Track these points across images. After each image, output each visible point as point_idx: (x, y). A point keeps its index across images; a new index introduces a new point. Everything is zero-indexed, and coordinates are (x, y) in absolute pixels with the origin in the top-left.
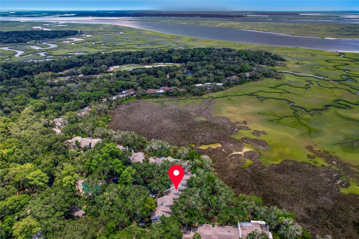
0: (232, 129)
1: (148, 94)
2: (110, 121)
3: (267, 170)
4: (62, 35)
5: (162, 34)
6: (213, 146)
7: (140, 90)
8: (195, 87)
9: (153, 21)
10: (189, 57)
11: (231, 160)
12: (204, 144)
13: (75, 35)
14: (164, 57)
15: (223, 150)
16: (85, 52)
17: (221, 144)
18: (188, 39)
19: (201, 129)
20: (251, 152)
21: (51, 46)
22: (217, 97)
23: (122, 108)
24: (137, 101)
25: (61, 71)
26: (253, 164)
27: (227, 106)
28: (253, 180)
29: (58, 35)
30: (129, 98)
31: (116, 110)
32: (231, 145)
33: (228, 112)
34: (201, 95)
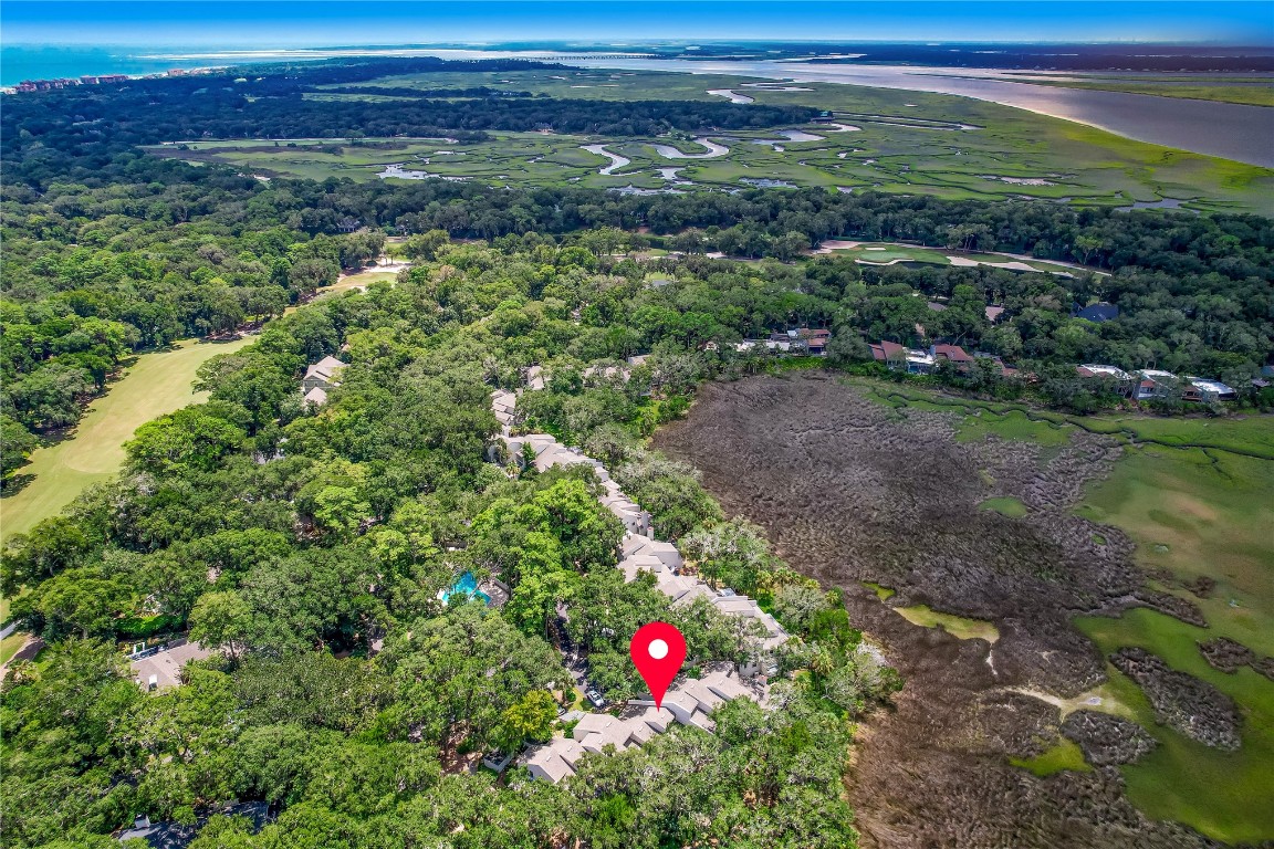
0: (1110, 590)
1: (870, 359)
2: (684, 416)
3: (1126, 836)
4: (766, 118)
5: (1127, 142)
6: (960, 629)
7: (849, 339)
8: (1072, 375)
9: (1127, 90)
10: (1149, 250)
11: (987, 712)
12: (929, 606)
13: (805, 122)
14: (1043, 236)
15: (989, 660)
16: (790, 181)
17: (1005, 632)
18: (1232, 173)
19: (965, 546)
20: (1114, 720)
21: (711, 151)
22: (1159, 438)
23: (753, 386)
24: (821, 374)
25: (675, 230)
26: (1081, 775)
27: (1169, 488)
28: (1015, 836)
29: (752, 121)
30: (797, 360)
31: (729, 386)
32: (1045, 654)
33: (1158, 517)
34: (1084, 413)
